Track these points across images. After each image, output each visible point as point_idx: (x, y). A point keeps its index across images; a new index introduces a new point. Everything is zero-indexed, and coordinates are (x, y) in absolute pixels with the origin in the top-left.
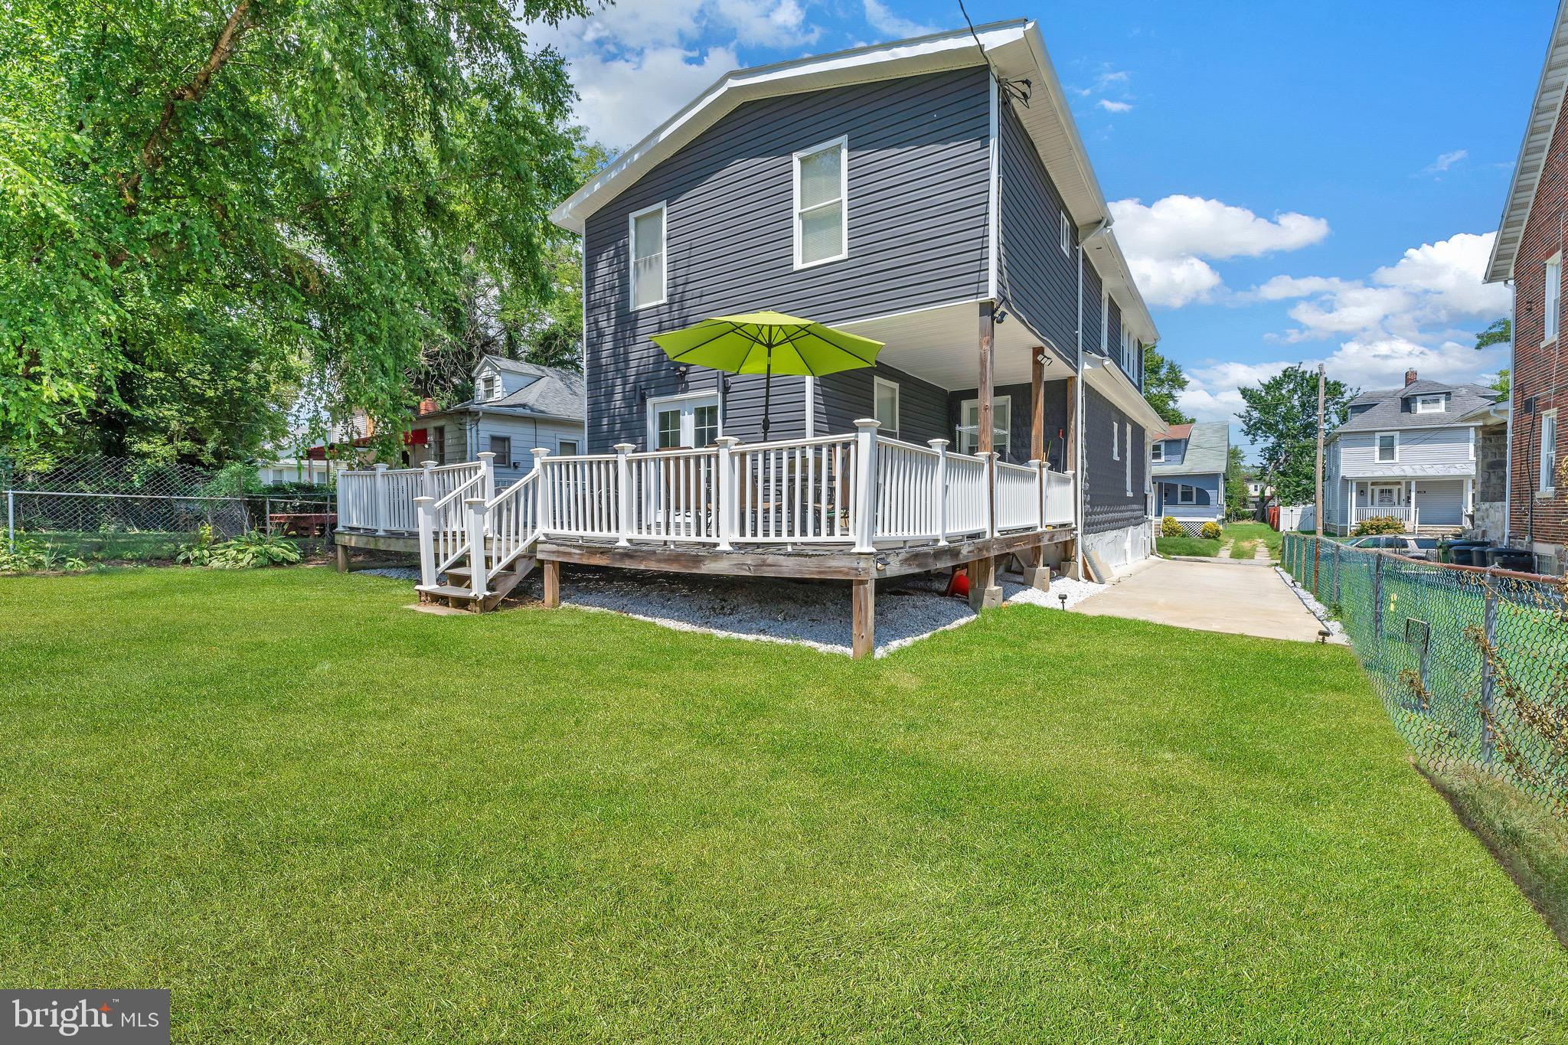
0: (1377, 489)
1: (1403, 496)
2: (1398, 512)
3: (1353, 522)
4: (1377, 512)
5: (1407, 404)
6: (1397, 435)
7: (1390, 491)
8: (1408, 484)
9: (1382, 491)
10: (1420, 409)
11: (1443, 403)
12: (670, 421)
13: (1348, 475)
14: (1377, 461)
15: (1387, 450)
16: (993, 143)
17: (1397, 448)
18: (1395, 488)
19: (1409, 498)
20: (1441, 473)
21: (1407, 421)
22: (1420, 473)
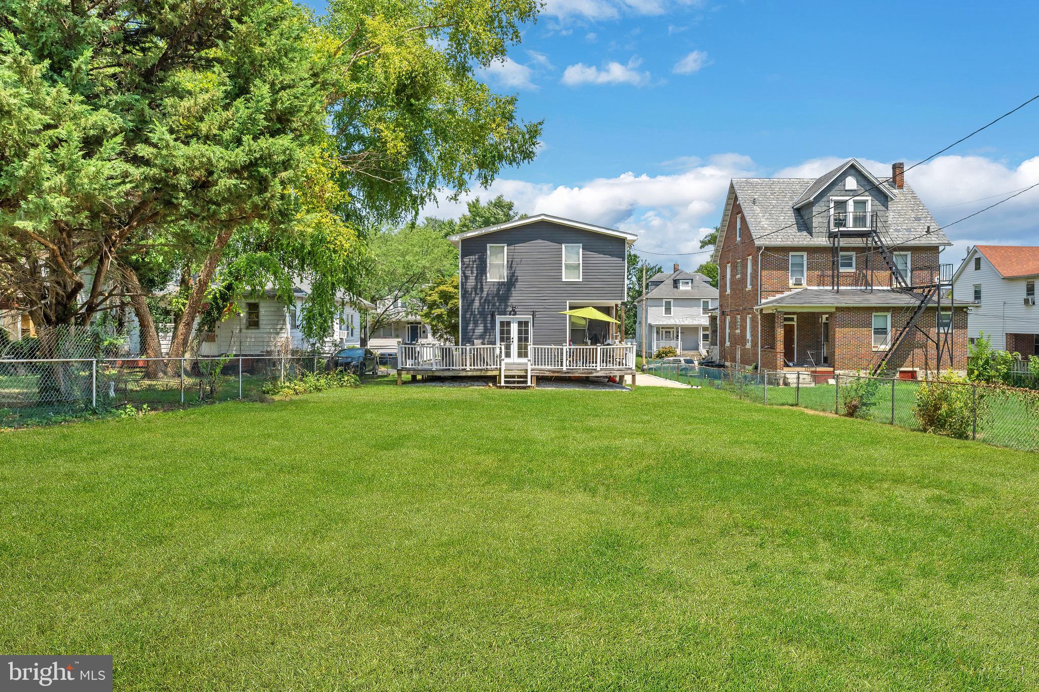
0: (664, 331)
1: (675, 335)
2: (672, 343)
3: (655, 350)
4: (665, 344)
5: (676, 283)
6: (672, 301)
7: (670, 332)
8: (677, 328)
9: (666, 332)
10: (682, 287)
11: (690, 284)
12: (506, 325)
13: (653, 323)
14: (664, 315)
15: (668, 310)
16: (626, 261)
17: (672, 308)
18: (671, 330)
19: (678, 336)
20: (691, 323)
21: (676, 294)
22: (682, 323)
